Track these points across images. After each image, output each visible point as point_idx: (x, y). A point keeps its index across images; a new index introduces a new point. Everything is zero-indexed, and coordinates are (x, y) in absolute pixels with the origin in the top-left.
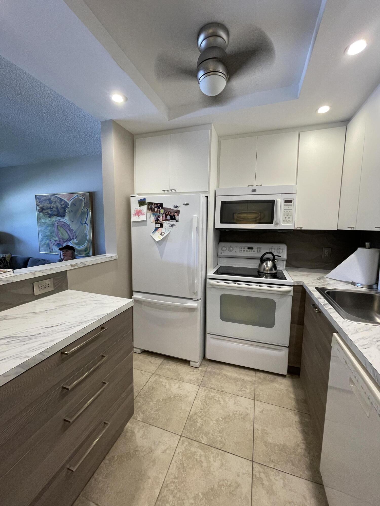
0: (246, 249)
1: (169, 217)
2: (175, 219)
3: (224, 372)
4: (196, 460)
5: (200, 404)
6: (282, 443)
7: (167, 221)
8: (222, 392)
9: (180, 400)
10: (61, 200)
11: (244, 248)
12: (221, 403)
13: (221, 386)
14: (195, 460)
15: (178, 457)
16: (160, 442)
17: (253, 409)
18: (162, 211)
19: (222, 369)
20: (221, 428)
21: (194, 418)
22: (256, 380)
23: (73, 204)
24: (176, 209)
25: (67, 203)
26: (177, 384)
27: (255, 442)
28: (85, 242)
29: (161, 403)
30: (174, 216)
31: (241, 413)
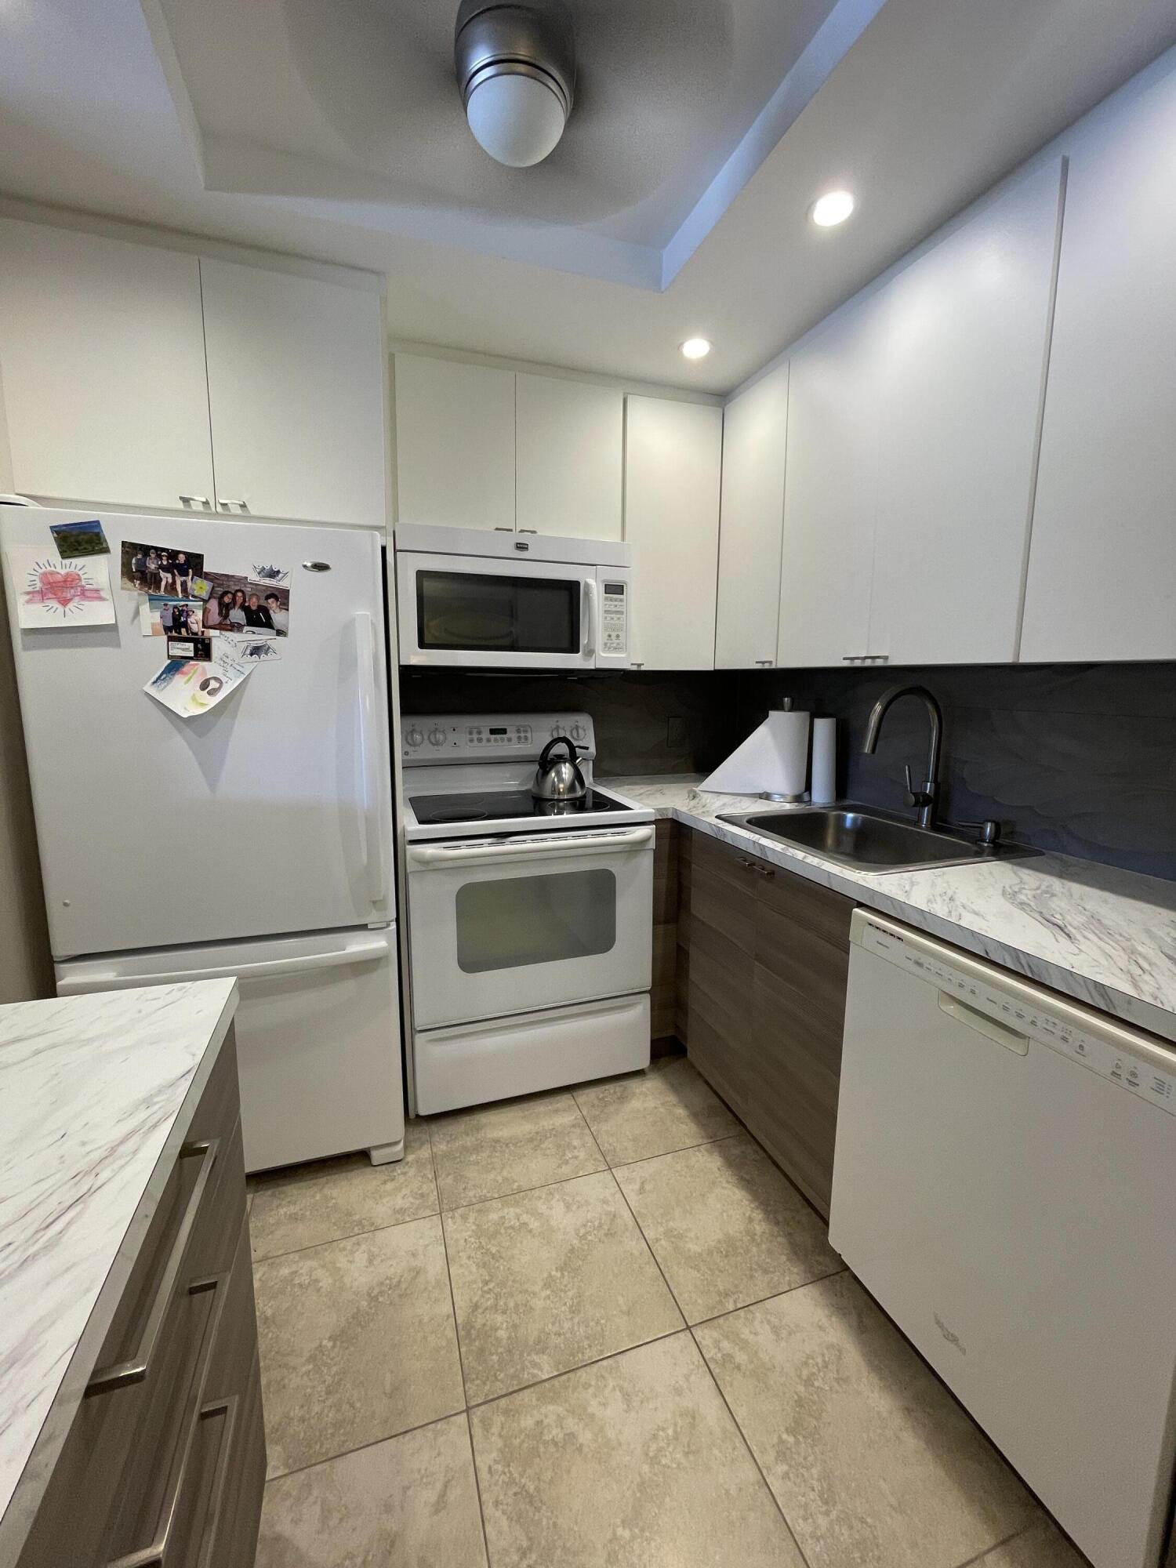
0: (486, 735)
2: (269, 624)
3: (492, 1134)
4: (556, 1444)
5: (474, 1269)
6: (720, 1236)
7: (231, 630)
8: (515, 1195)
9: (400, 1296)
11: (479, 733)
12: (531, 1227)
13: (505, 1179)
14: (552, 1449)
15: (496, 1484)
16: (406, 1489)
17: (619, 1195)
19: (478, 1129)
20: (572, 1299)
21: (478, 1325)
22: (585, 1113)
24: (268, 582)
26: (357, 1250)
27: (667, 1276)
29: (333, 1355)
30: (265, 611)
31: (596, 1224)
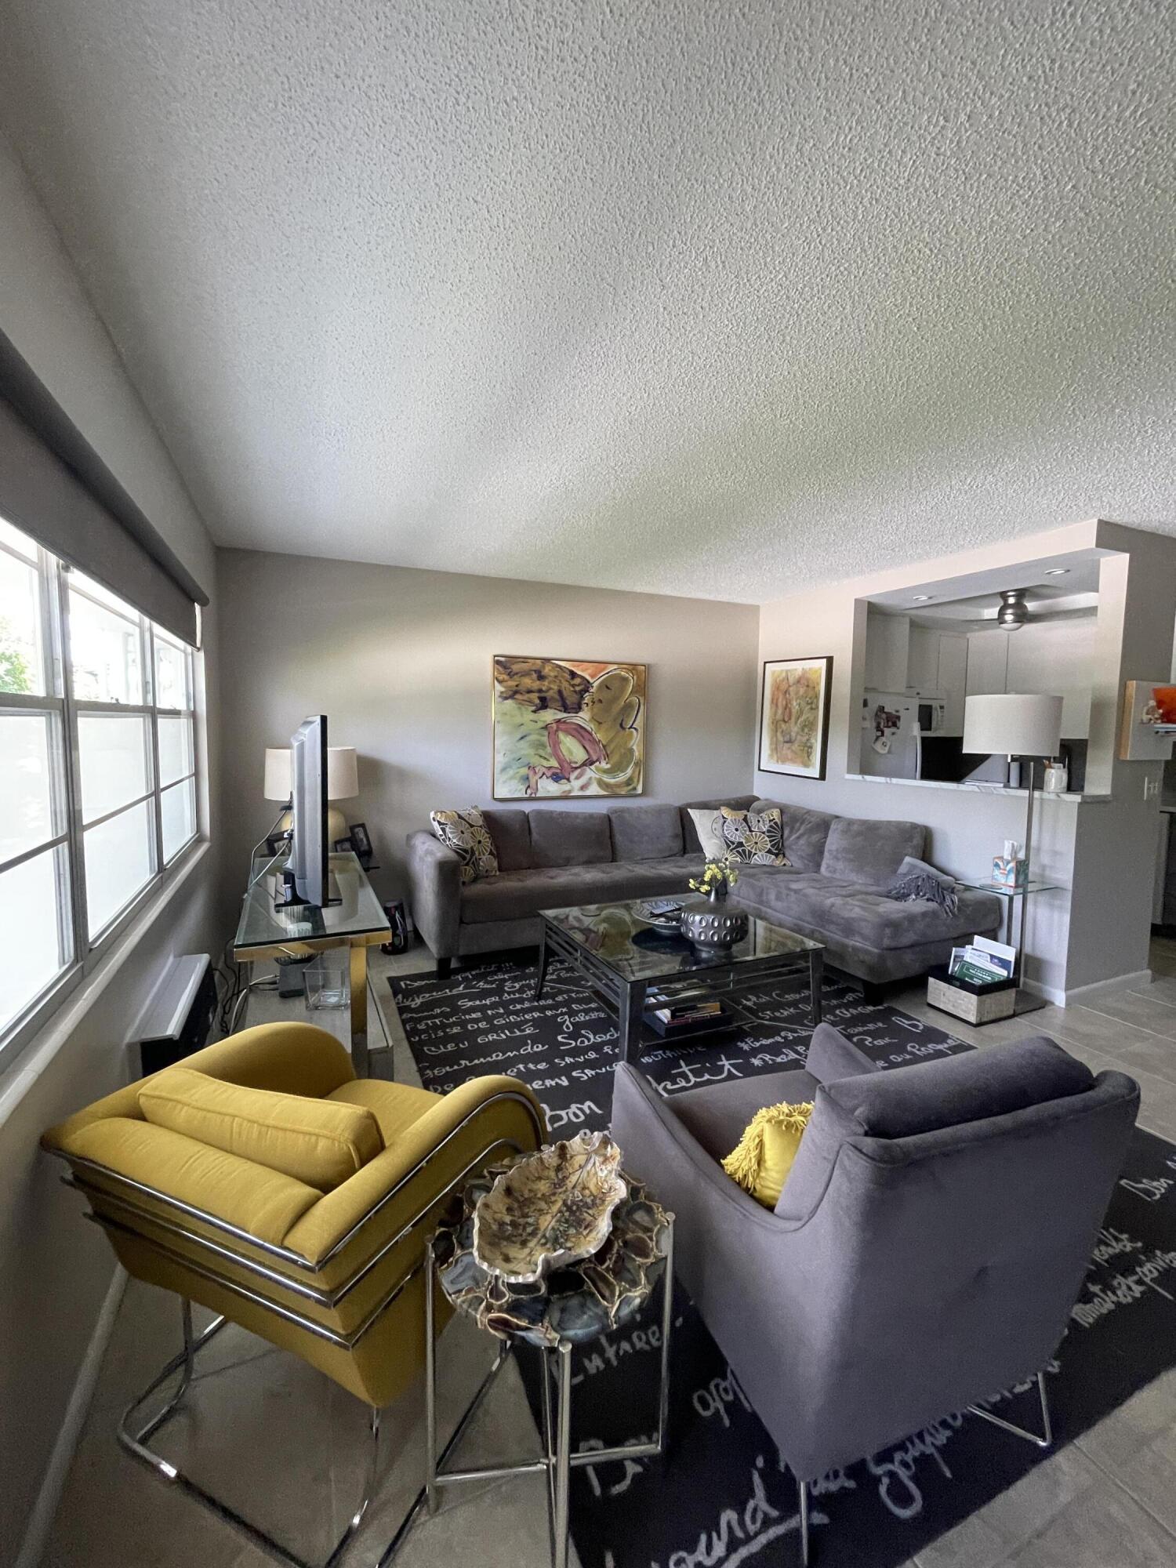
1: (890, 724)
2: (896, 726)
7: (888, 728)
10: (573, 675)
18: (884, 716)
23: (605, 686)
24: (897, 714)
25: (588, 682)
28: (628, 767)
30: (895, 722)
